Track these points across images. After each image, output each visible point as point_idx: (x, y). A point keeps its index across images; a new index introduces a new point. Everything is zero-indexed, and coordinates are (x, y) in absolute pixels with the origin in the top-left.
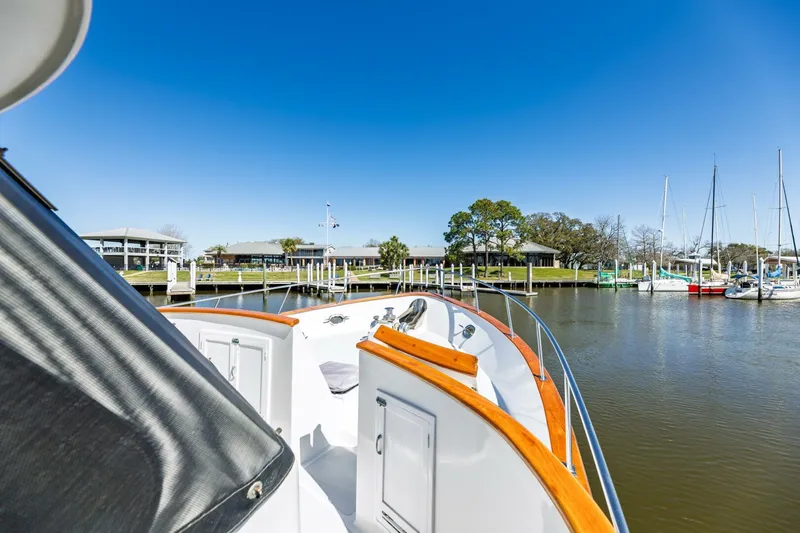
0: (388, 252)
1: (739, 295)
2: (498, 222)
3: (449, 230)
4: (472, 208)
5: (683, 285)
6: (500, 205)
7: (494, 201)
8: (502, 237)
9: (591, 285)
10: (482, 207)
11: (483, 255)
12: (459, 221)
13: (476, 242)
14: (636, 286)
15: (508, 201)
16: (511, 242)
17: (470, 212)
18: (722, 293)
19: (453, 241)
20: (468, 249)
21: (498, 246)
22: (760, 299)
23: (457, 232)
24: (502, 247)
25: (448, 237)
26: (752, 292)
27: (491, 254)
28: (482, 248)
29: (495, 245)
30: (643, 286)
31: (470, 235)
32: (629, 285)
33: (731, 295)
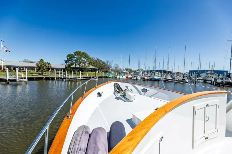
0: (41, 65)
1: (134, 79)
2: (83, 58)
3: (67, 59)
4: (75, 53)
5: (124, 77)
6: (84, 53)
7: (82, 52)
8: (84, 63)
9: (107, 77)
10: (78, 53)
11: (79, 68)
12: (70, 57)
13: (76, 64)
14: (116, 77)
15: (86, 53)
16: (87, 65)
17: (74, 54)
18: (131, 78)
19: (68, 63)
20: (74, 66)
21: (83, 66)
22: (136, 79)
23: (70, 61)
24: (84, 66)
25: (66, 62)
26: (136, 78)
27: (81, 68)
28: (78, 66)
29: (82, 65)
30: (118, 77)
31: (74, 62)
32: (115, 77)
33: (133, 79)
